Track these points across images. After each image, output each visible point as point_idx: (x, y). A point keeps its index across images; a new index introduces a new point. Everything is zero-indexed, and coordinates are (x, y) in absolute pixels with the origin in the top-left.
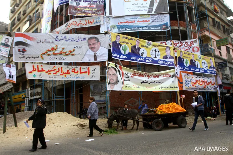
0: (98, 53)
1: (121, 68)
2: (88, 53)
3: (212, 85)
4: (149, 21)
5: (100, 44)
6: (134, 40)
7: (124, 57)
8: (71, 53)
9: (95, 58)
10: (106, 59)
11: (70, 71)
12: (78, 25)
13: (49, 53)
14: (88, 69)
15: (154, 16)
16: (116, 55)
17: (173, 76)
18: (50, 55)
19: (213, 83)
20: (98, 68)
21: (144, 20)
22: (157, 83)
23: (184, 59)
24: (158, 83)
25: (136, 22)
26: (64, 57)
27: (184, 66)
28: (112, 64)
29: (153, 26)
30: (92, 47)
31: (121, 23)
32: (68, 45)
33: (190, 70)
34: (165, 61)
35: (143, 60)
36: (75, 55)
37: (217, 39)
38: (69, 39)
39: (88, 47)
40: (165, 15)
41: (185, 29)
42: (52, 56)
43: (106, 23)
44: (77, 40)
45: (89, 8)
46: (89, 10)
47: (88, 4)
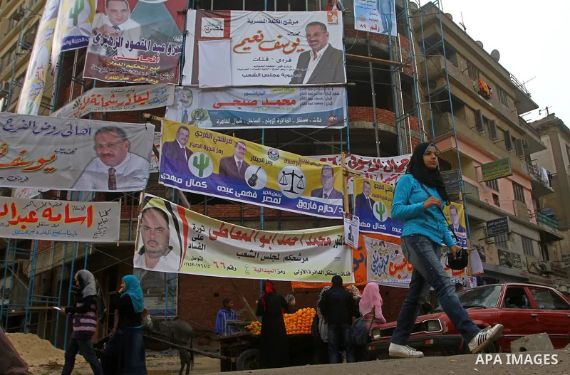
0: (119, 170)
1: (182, 213)
4: (294, 102)
5: (128, 146)
6: (230, 142)
7: (198, 184)
8: (44, 166)
9: (112, 183)
10: (141, 185)
12: (107, 104)
14: (90, 210)
15: (307, 91)
16: (173, 178)
17: (338, 243)
20: (116, 207)
21: (281, 99)
22: (286, 259)
23: (373, 202)
25: (259, 104)
26: (23, 176)
27: (374, 220)
28: (157, 202)
29: (303, 116)
30: (106, 152)
31: (221, 105)
33: (389, 231)
34: (318, 204)
35: (255, 196)
36: (55, 173)
37: (485, 161)
38: (42, 129)
39: (94, 153)
40: (336, 90)
41: (392, 130)
43: (180, 103)
44: (66, 133)
45: (139, 64)
46: (138, 70)
47: (140, 54)
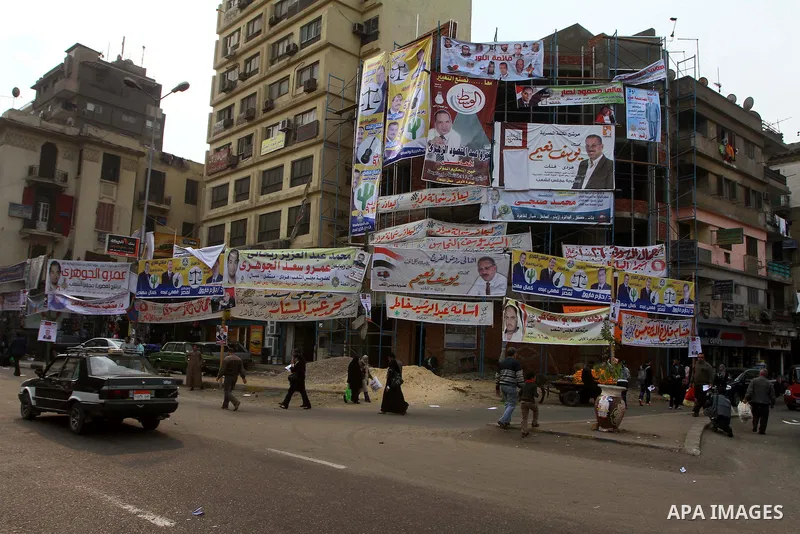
0: (492, 283)
1: (523, 307)
2: (478, 283)
3: (681, 335)
4: (574, 203)
5: (496, 269)
6: (547, 259)
7: (529, 288)
8: (453, 281)
9: (488, 292)
10: (502, 293)
11: (449, 310)
12: (439, 201)
13: (422, 280)
14: (477, 307)
15: (584, 194)
16: (518, 286)
17: (606, 319)
18: (423, 283)
19: (682, 332)
20: (490, 306)
21: (565, 200)
22: (577, 331)
23: (629, 289)
24: (579, 331)
25: (549, 204)
26: (443, 288)
27: (628, 301)
28: (512, 302)
29: (580, 214)
30: (484, 273)
31: (520, 203)
32: (451, 268)
33: (638, 308)
34: (595, 293)
35: (557, 292)
36: (459, 285)
38: (450, 259)
40: (606, 194)
41: (645, 217)
42: (426, 285)
43: (491, 201)
44: (463, 262)
45: (460, 167)
46: (460, 173)
47: (460, 158)
